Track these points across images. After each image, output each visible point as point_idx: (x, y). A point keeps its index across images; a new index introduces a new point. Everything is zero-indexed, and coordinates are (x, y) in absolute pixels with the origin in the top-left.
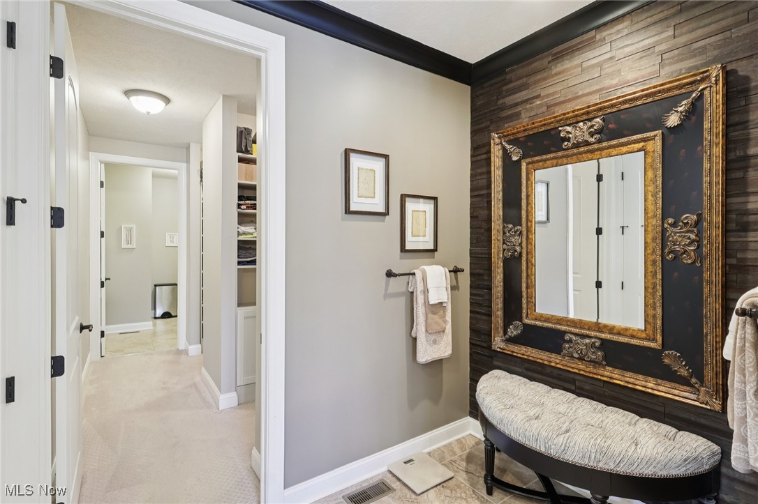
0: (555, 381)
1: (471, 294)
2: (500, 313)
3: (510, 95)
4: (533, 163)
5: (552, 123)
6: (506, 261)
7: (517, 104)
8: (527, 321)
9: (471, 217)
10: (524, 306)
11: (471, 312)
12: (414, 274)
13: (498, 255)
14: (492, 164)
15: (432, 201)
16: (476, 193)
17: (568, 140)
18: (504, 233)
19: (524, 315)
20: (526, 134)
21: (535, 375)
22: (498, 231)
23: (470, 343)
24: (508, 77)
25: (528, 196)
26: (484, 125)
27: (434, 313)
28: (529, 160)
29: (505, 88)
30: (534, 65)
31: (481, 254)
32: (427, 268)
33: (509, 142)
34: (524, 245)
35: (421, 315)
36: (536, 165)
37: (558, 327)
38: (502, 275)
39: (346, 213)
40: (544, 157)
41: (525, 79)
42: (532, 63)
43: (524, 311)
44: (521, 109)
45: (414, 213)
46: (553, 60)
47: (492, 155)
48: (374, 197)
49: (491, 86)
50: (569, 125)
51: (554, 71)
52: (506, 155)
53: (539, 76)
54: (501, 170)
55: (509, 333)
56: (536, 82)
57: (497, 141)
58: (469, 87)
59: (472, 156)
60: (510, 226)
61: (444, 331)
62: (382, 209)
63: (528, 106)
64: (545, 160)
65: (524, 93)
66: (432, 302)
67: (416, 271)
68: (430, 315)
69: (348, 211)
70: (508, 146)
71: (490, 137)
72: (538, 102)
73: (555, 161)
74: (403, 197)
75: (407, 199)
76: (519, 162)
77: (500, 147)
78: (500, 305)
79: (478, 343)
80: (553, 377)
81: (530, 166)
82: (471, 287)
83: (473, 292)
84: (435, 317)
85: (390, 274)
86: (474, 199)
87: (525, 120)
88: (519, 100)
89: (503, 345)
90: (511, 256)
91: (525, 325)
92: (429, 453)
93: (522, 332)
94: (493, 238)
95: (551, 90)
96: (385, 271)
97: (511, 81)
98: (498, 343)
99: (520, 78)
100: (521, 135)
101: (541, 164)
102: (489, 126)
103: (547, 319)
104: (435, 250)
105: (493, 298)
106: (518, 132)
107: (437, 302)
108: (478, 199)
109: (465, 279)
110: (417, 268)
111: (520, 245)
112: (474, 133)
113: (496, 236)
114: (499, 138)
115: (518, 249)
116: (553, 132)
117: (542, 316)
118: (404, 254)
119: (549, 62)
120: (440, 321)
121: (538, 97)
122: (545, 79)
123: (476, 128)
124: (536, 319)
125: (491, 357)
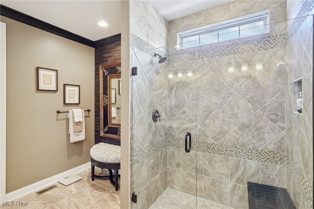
0: (116, 143)
1: (95, 119)
2: (102, 124)
3: (105, 54)
4: (111, 76)
5: (115, 65)
6: (104, 107)
7: (107, 57)
8: (109, 126)
9: (95, 92)
10: (109, 121)
11: (95, 124)
12: (69, 112)
13: (102, 105)
14: (100, 76)
15: (78, 87)
16: (96, 85)
17: (118, 71)
18: (103, 98)
19: (109, 124)
20: (109, 67)
21: (112, 142)
22: (102, 97)
23: (95, 135)
24: (105, 48)
25: (109, 87)
26: (98, 62)
27: (77, 125)
28: (110, 75)
29: (104, 51)
30: (112, 46)
31: (97, 105)
32: (74, 110)
33: (105, 69)
34: (109, 102)
35: (71, 126)
36: (111, 77)
37: (117, 127)
38: (103, 112)
39: (37, 90)
40: (113, 75)
41: (109, 50)
42: (111, 45)
43: (109, 123)
44: (108, 59)
45: (70, 91)
46: (116, 46)
47: (100, 72)
48: (51, 85)
49: (100, 49)
50: (119, 66)
51: (116, 49)
52: (104, 73)
53: (112, 50)
54: (102, 77)
55: (105, 130)
56: (112, 51)
57: (101, 68)
58: (94, 48)
59: (95, 72)
60: (105, 96)
61: (82, 131)
62: (55, 89)
63: (110, 58)
64: (114, 76)
65: (109, 54)
66: (76, 121)
67: (69, 111)
68: (75, 126)
69: (38, 89)
70: (104, 70)
71: (99, 66)
72: (112, 58)
73: (116, 77)
74: (65, 85)
75: (66, 86)
76: (107, 75)
77: (102, 70)
78: (103, 122)
79: (97, 135)
80: (116, 142)
81: (110, 77)
82: (95, 116)
83: (96, 118)
84: (78, 127)
85: (58, 112)
86: (96, 86)
87: (109, 62)
88: (108, 56)
89: (103, 134)
90: (105, 105)
91: (109, 127)
92: (76, 174)
93: (108, 130)
94: (100, 100)
95: (115, 55)
96: (57, 111)
97: (105, 50)
98: (102, 134)
99: (108, 49)
100: (108, 67)
101: (112, 77)
102: (100, 63)
103: (114, 125)
104: (79, 104)
105: (100, 119)
106: (107, 66)
107: (78, 121)
108: (97, 86)
109: (92, 114)
110: (70, 110)
111: (107, 102)
112: (96, 64)
113: (101, 99)
114: (102, 67)
115: (107, 103)
116: (115, 68)
117: (113, 124)
118: (65, 105)
119: (115, 46)
120: (80, 128)
121: (112, 56)
122: (114, 51)
123: (96, 62)
124: (112, 125)
125: (101, 139)
